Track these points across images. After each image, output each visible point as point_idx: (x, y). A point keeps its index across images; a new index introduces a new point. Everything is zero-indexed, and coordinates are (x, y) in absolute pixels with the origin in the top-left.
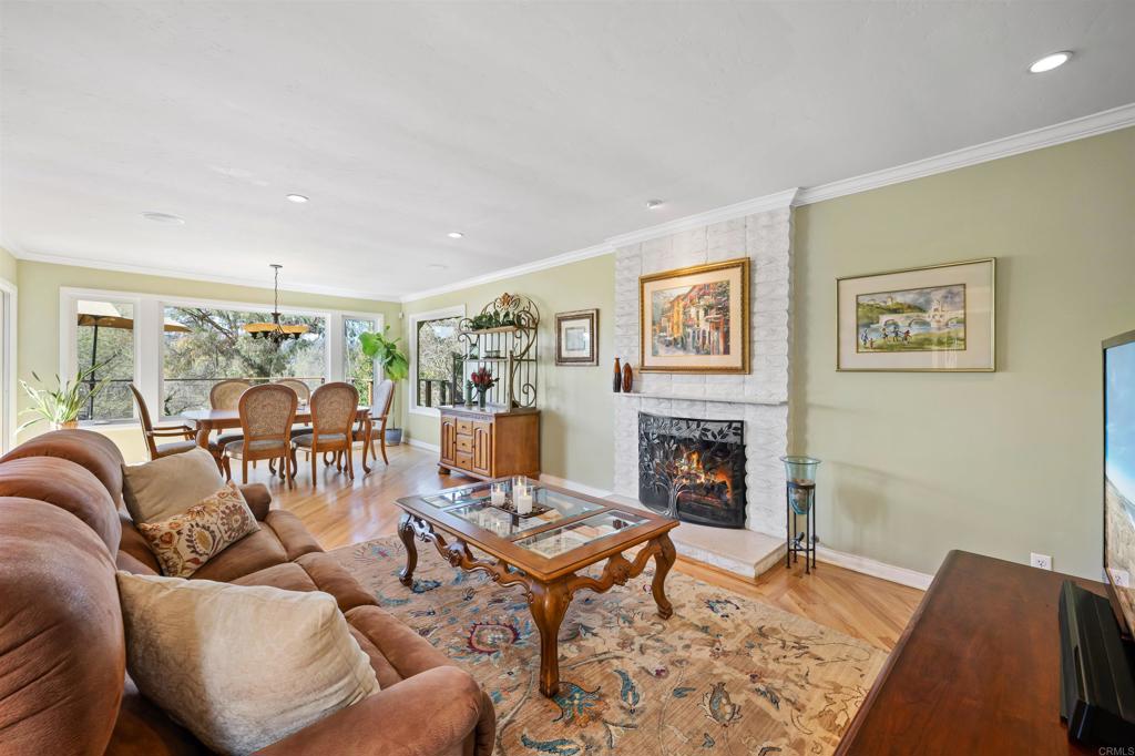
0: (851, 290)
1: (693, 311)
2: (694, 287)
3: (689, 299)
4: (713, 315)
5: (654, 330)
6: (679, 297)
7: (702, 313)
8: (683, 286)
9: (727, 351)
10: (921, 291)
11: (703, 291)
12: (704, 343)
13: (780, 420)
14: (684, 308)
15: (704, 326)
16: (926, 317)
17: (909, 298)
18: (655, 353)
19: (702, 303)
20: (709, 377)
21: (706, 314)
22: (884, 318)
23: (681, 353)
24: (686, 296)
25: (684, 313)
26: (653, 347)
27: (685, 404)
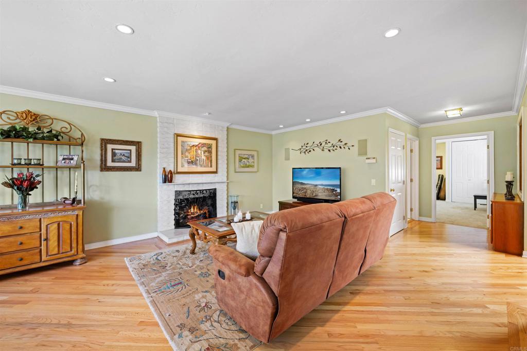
0: (238, 152)
1: (199, 152)
2: (200, 143)
3: (198, 146)
4: (207, 154)
5: (182, 157)
6: (194, 145)
7: (203, 153)
8: (196, 142)
9: (211, 166)
10: (249, 155)
11: (204, 145)
12: (203, 163)
13: (224, 186)
14: (196, 150)
15: (203, 157)
16: (249, 160)
17: (246, 156)
18: (183, 166)
19: (203, 149)
20: (204, 175)
21: (204, 153)
22: (243, 160)
23: (194, 166)
24: (197, 146)
25: (196, 152)
26: (182, 163)
27: (196, 185)
